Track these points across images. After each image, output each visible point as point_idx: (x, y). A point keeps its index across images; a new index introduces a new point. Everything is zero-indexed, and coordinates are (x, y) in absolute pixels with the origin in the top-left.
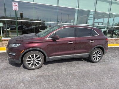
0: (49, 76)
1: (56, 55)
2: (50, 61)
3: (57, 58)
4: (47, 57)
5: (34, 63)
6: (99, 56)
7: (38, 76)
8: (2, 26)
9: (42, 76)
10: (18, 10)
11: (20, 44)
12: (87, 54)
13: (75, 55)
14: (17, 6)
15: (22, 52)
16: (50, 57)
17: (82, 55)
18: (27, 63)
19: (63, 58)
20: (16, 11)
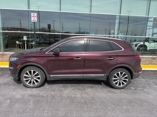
0: (43, 96)
1: (58, 74)
2: (52, 79)
3: (61, 77)
4: (47, 75)
5: (32, 81)
6: (124, 81)
7: (31, 96)
8: (26, 39)
9: (35, 96)
10: (36, 21)
11: (17, 58)
12: (103, 75)
13: (84, 75)
14: (35, 16)
15: (18, 67)
16: (51, 76)
17: (95, 76)
18: (24, 79)
19: (68, 77)
20: (34, 22)
